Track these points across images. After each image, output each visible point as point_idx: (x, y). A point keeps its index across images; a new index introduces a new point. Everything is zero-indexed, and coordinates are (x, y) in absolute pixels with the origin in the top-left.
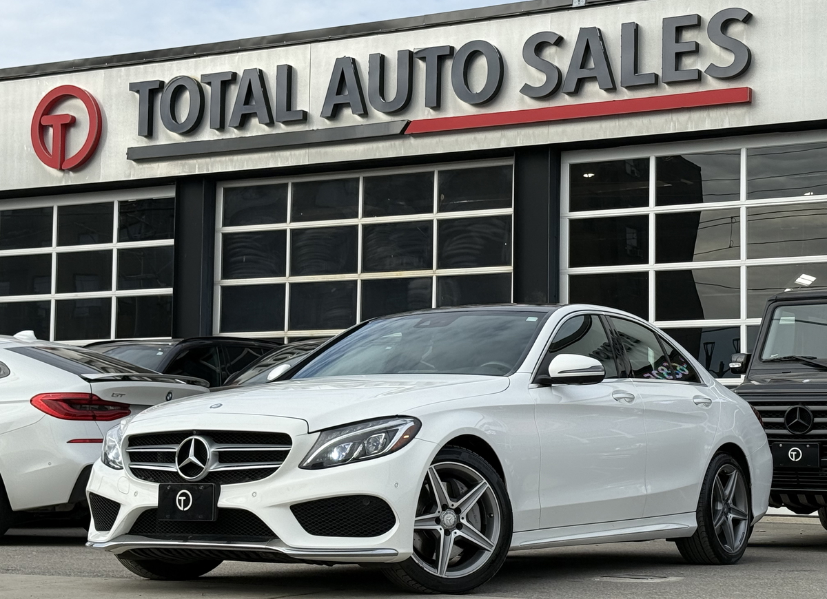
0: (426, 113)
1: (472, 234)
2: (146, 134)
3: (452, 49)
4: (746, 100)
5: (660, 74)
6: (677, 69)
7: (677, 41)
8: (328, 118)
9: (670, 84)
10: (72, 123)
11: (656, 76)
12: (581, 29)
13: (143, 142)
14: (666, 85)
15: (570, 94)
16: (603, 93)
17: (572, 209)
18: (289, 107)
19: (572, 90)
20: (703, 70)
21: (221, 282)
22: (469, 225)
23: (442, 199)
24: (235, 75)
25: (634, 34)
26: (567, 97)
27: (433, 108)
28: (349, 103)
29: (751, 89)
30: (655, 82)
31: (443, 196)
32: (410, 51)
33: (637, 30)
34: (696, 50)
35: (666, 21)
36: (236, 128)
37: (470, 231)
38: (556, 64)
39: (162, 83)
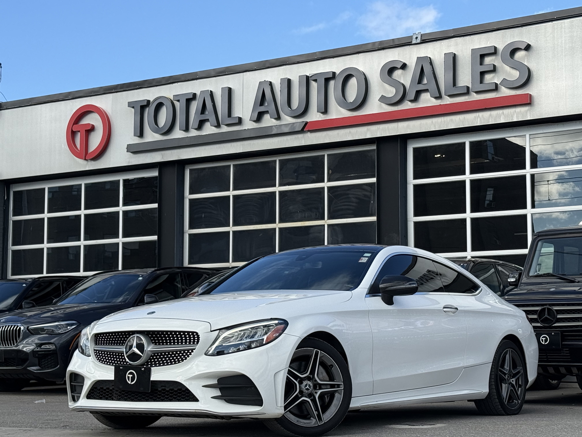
0: (318, 116)
1: (350, 196)
2: (139, 135)
3: (334, 73)
4: (528, 101)
5: (470, 86)
6: (481, 82)
7: (481, 64)
8: (254, 121)
9: (477, 92)
10: (91, 129)
11: (468, 88)
12: (418, 58)
13: (137, 140)
14: (475, 94)
15: (411, 101)
16: (433, 99)
17: (415, 178)
18: (230, 115)
19: (413, 98)
20: (499, 83)
21: (188, 231)
22: (348, 190)
23: (330, 173)
24: (195, 95)
25: (453, 60)
26: (409, 103)
27: (322, 113)
28: (268, 111)
29: (531, 95)
30: (467, 91)
31: (330, 171)
32: (307, 76)
33: (455, 57)
34: (494, 70)
35: (474, 51)
36: (196, 129)
37: (348, 194)
38: (402, 81)
39: (148, 101)
